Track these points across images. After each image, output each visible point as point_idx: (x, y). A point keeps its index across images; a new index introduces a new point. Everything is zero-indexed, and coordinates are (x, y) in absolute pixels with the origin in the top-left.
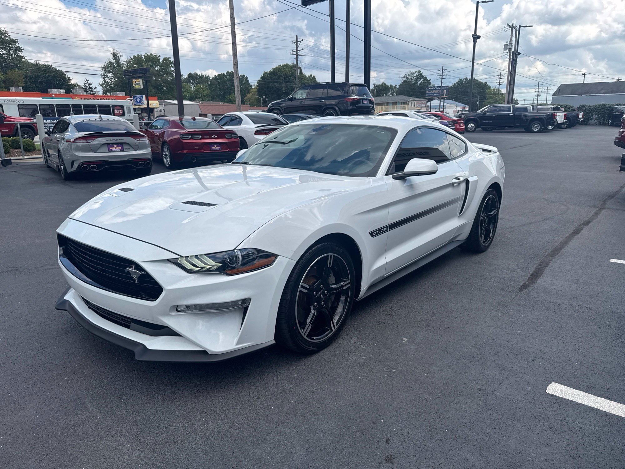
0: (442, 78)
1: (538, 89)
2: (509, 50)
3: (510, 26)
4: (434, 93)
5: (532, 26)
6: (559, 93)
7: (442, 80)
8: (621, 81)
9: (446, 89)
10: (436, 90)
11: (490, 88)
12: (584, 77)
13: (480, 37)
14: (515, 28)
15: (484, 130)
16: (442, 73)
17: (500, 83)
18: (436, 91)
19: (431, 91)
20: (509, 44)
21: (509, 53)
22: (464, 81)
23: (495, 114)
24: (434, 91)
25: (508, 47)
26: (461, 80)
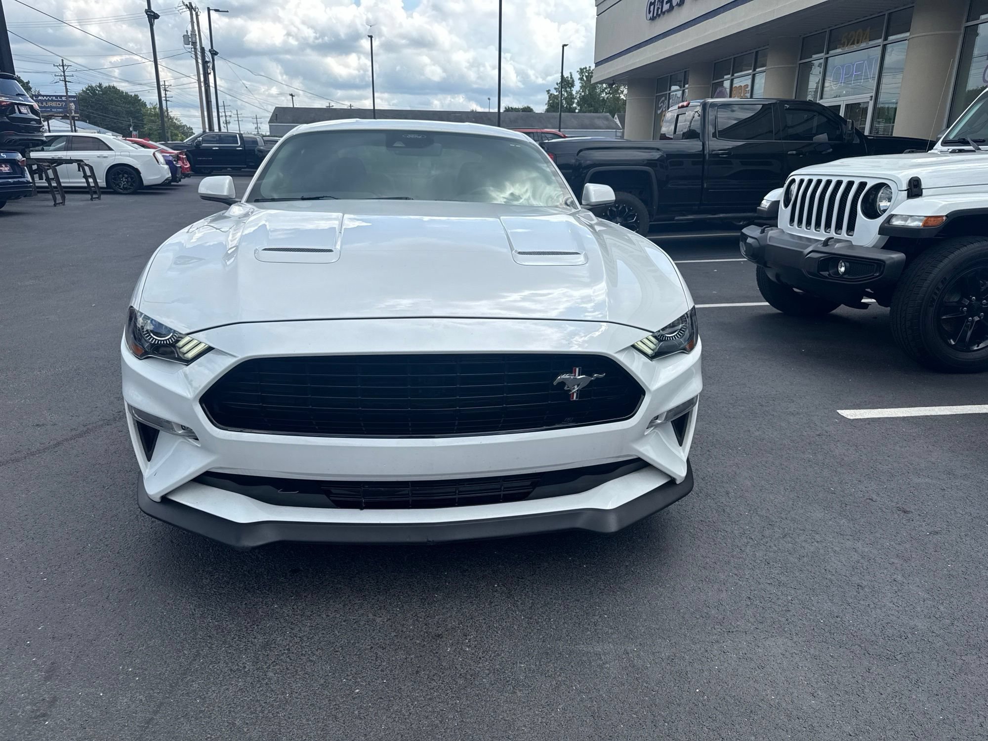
0: (65, 81)
1: (225, 112)
2: (192, 45)
3: (187, 5)
4: (51, 107)
5: (228, 12)
6: (276, 119)
7: (66, 84)
8: (333, 108)
9: (73, 101)
10: (52, 101)
11: (146, 105)
12: (292, 98)
13: (159, 16)
14: (195, 11)
15: (196, 173)
16: (64, 72)
17: (168, 99)
18: (54, 104)
19: (44, 104)
20: (191, 34)
21: (193, 50)
22: (97, 90)
23: (215, 147)
24: (49, 104)
25: (190, 40)
26: (92, 87)
